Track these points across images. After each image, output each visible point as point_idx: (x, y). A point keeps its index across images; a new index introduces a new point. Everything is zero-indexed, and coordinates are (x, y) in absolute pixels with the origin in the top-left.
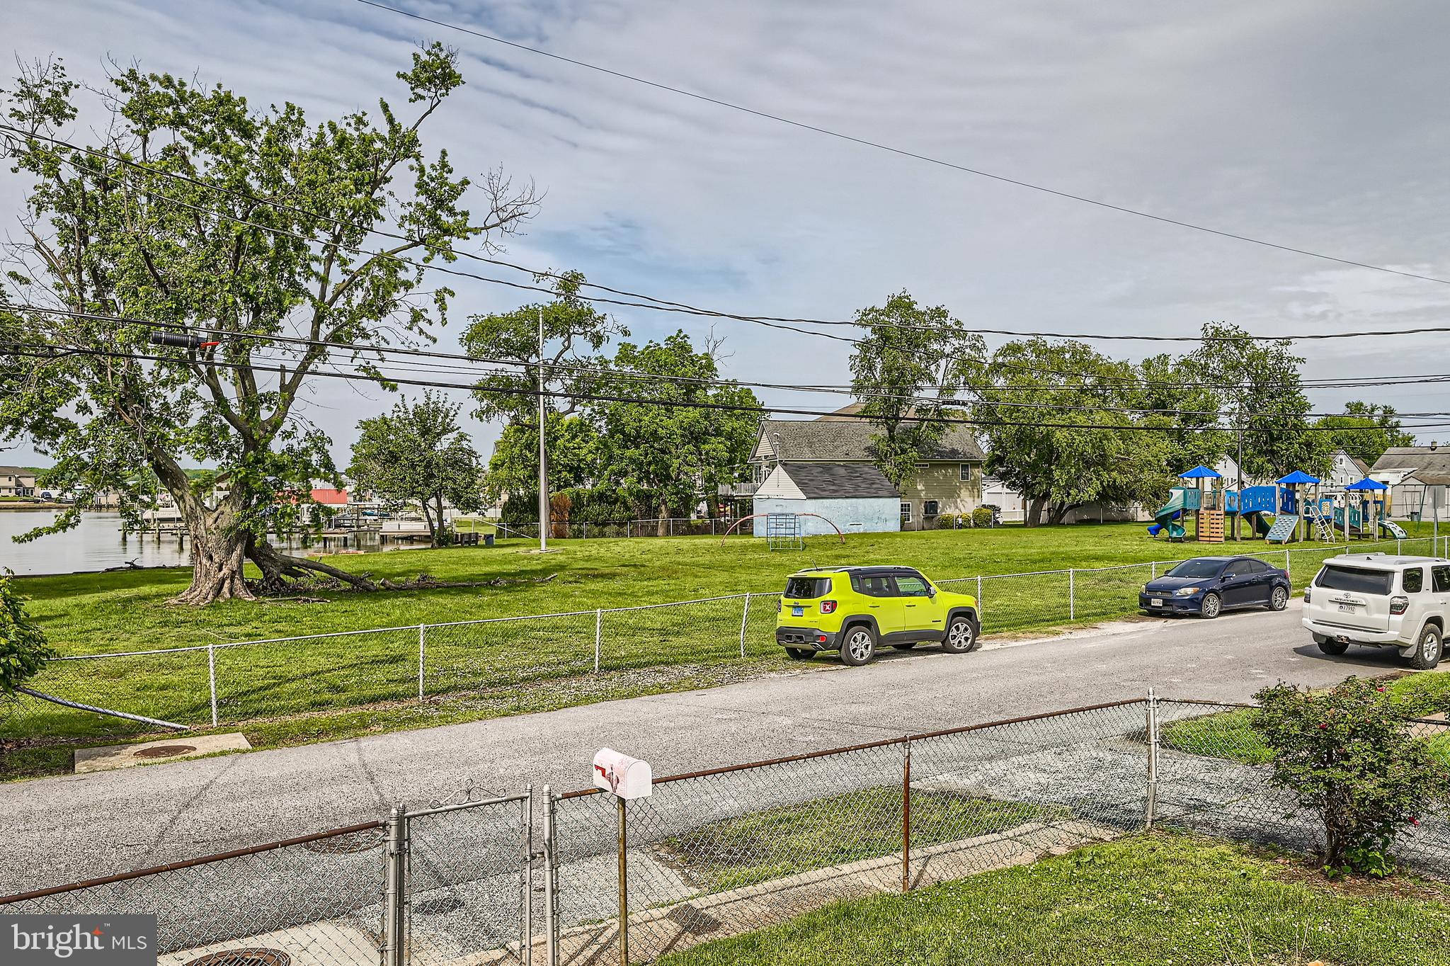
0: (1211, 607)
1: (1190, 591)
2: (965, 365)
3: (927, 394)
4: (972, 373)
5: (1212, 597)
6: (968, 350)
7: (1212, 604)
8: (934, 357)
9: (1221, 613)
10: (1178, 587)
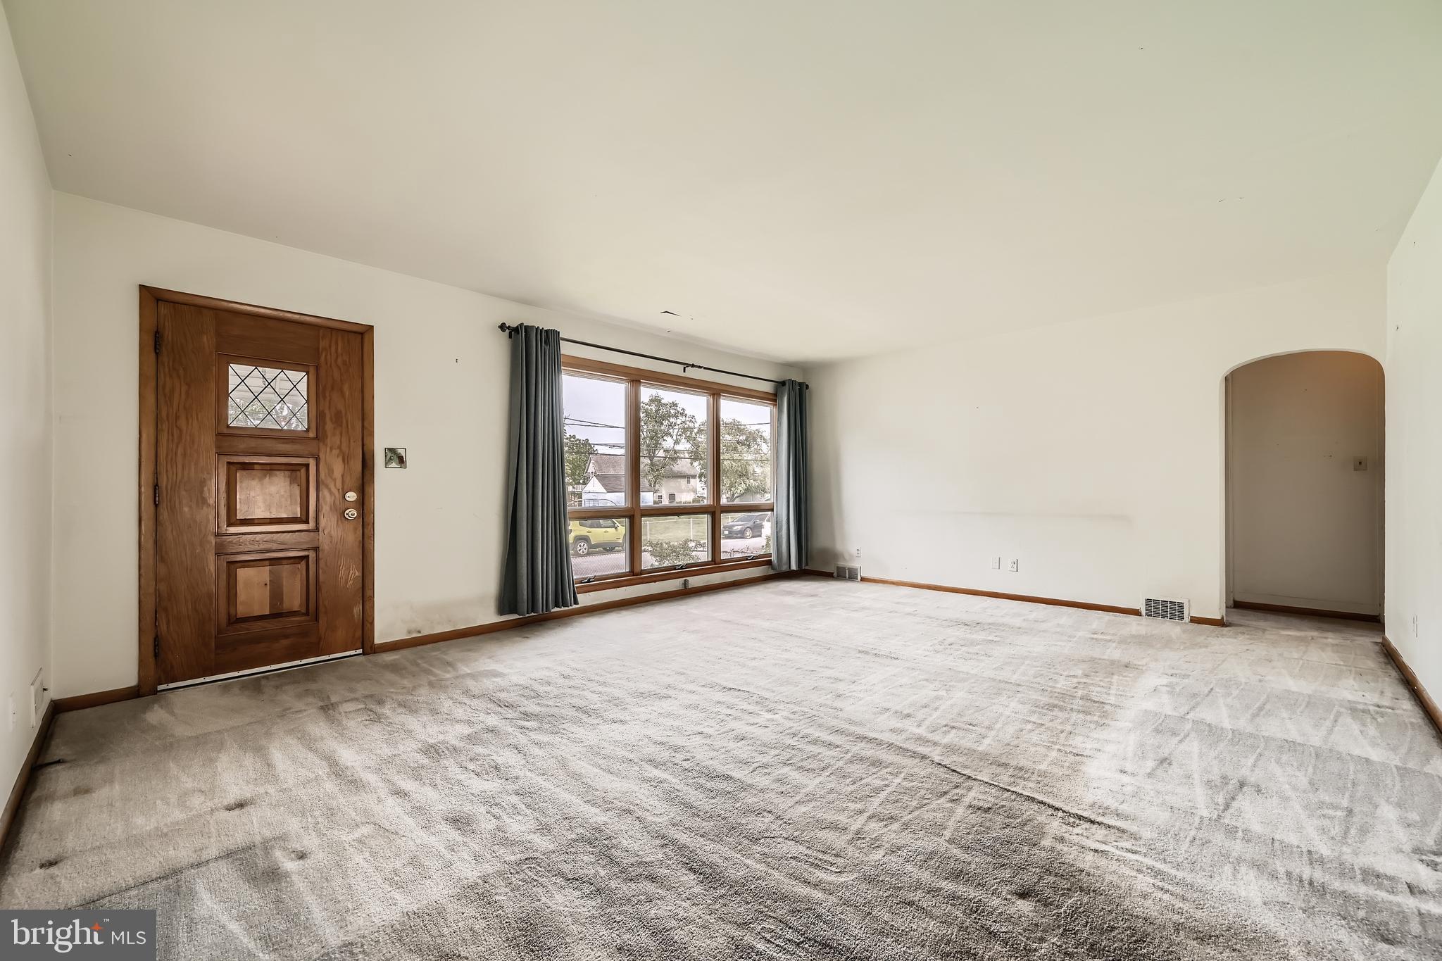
0: (748, 534)
1: (740, 527)
2: (685, 430)
3: (668, 443)
4: (688, 434)
5: (748, 530)
6: (688, 423)
7: (749, 533)
8: (671, 426)
9: (753, 537)
10: (734, 526)
